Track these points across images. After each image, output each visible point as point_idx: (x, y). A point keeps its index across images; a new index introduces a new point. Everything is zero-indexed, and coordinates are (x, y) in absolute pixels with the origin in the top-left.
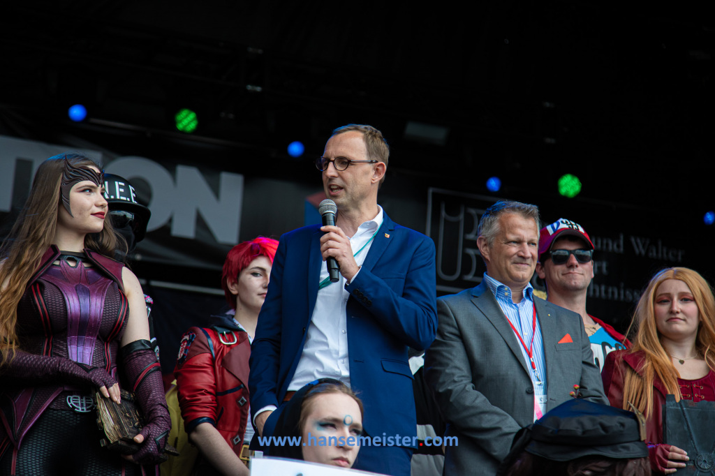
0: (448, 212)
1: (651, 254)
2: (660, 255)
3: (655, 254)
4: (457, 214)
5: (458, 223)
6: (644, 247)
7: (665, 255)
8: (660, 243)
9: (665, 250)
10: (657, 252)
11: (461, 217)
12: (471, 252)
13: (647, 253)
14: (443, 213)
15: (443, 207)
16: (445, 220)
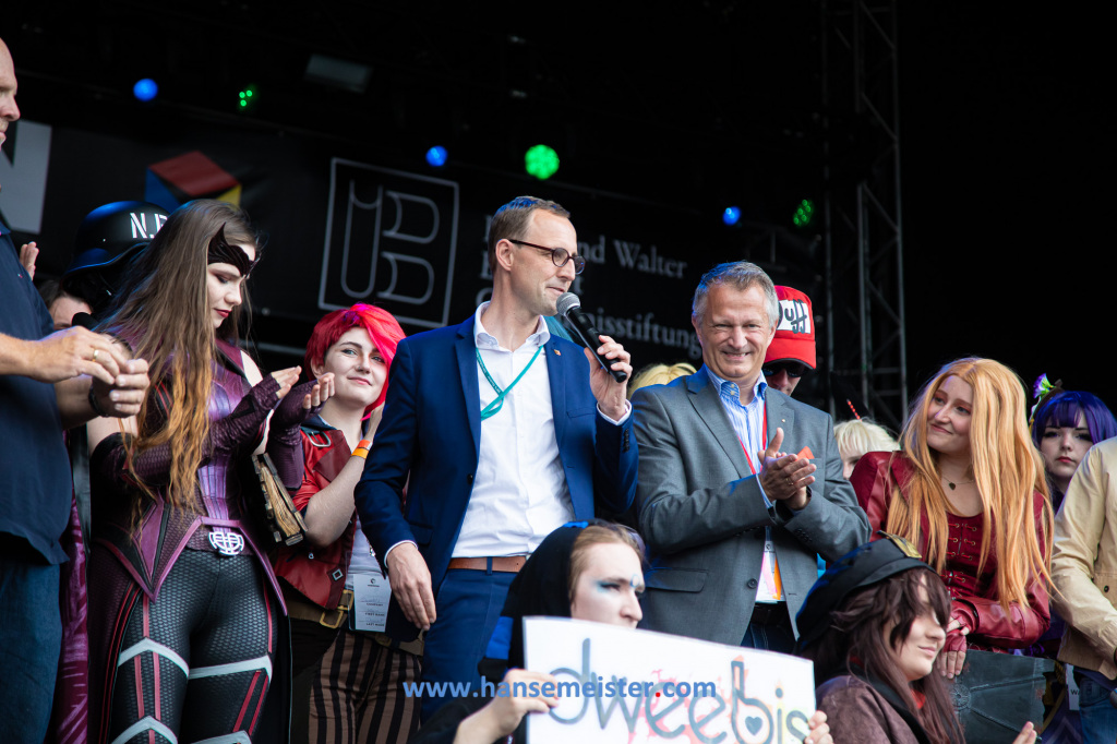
0: (358, 197)
1: (640, 266)
2: (654, 269)
3: (647, 267)
4: (372, 199)
6: (632, 254)
7: (660, 270)
8: (654, 250)
9: (660, 261)
11: (379, 203)
12: (390, 256)
14: (352, 197)
16: (355, 207)
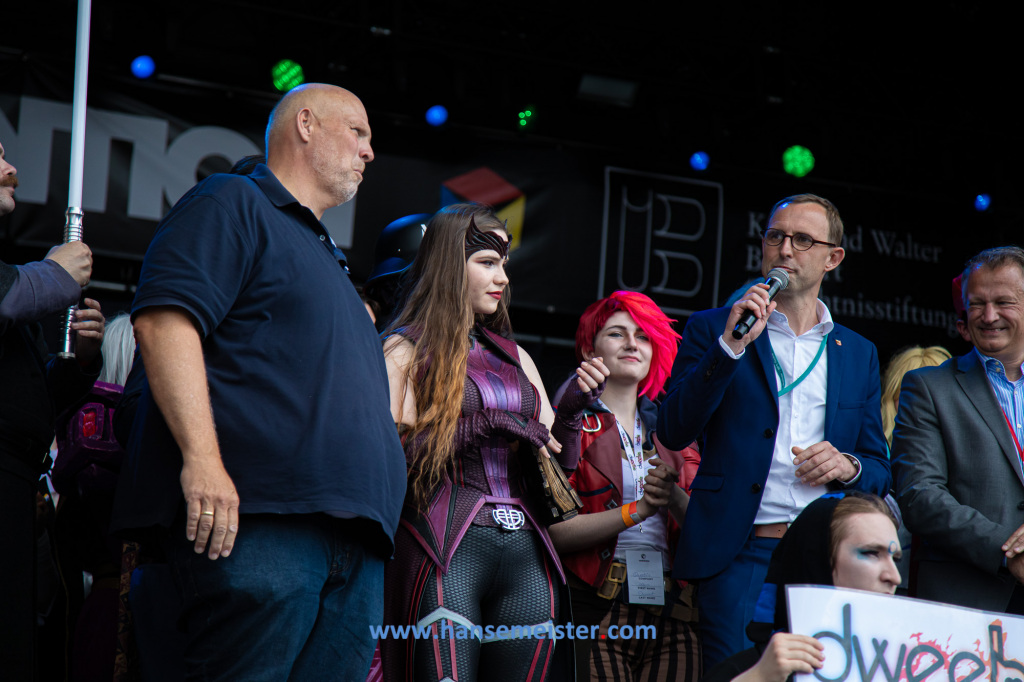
0: (631, 200)
1: (897, 253)
2: (910, 255)
3: (903, 254)
4: (644, 203)
5: (645, 214)
6: (888, 243)
7: (917, 255)
8: (909, 237)
9: (916, 247)
10: (906, 251)
11: (649, 206)
12: (662, 254)
13: (893, 252)
14: (625, 202)
15: (625, 191)
16: (628, 211)
